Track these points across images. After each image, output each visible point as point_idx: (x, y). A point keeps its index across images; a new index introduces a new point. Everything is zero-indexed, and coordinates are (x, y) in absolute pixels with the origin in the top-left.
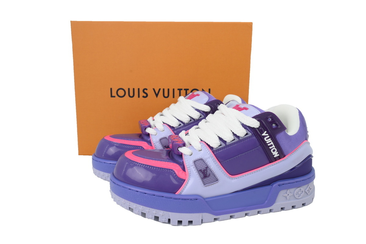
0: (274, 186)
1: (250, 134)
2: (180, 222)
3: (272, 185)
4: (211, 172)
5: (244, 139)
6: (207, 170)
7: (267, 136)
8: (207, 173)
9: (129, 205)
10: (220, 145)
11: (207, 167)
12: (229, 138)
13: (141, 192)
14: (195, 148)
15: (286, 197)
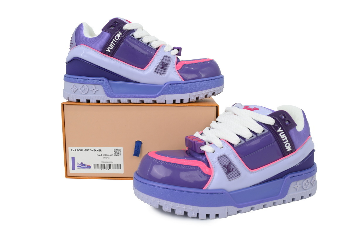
0: (286, 178)
1: (267, 131)
2: (208, 216)
3: (284, 178)
4: (234, 167)
5: (262, 136)
6: (230, 165)
7: (282, 132)
8: (230, 168)
9: (159, 202)
10: (239, 142)
11: (230, 163)
12: (248, 135)
13: (171, 189)
14: (217, 145)
15: (296, 188)
